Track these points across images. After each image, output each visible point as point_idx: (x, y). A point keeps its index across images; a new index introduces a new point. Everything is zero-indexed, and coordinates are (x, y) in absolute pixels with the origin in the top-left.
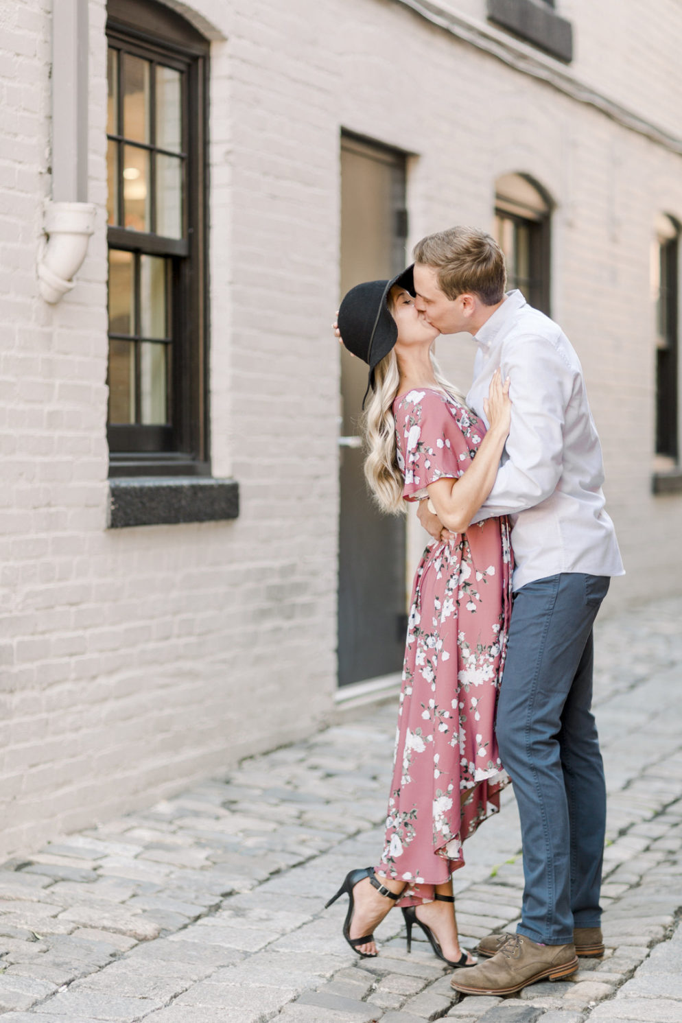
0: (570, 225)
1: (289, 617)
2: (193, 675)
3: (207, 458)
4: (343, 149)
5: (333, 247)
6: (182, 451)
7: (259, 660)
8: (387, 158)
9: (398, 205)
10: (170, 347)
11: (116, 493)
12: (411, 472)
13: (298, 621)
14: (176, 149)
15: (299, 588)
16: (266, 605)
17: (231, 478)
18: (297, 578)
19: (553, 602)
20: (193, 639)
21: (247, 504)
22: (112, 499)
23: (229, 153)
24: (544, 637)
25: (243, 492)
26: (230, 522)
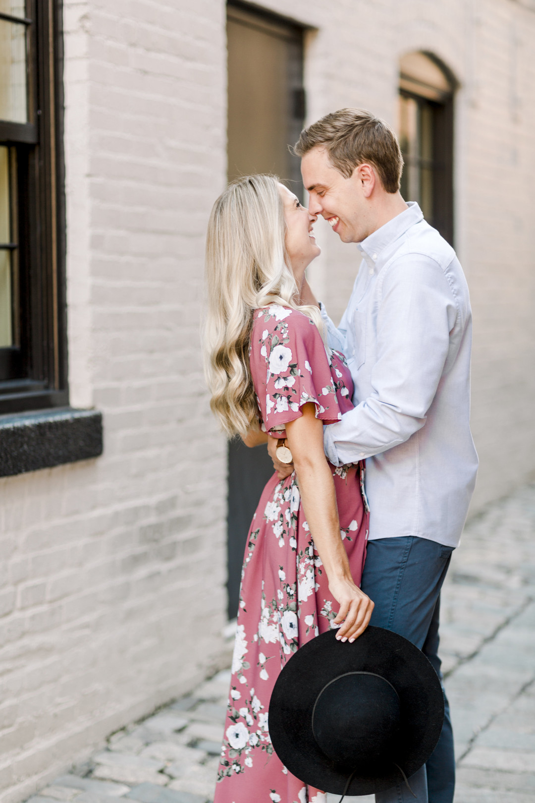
0: (473, 105)
1: (168, 558)
2: (44, 651)
3: (64, 385)
4: (229, 18)
5: (219, 131)
6: (33, 378)
7: (130, 614)
8: (283, 32)
9: (295, 84)
10: (16, 253)
12: (285, 399)
13: (180, 560)
14: (20, 14)
15: (180, 523)
16: (140, 549)
17: (93, 408)
18: (179, 512)
19: (408, 554)
20: (44, 608)
21: (111, 438)
23: (85, 17)
24: (396, 593)
25: (107, 424)
26: (91, 461)
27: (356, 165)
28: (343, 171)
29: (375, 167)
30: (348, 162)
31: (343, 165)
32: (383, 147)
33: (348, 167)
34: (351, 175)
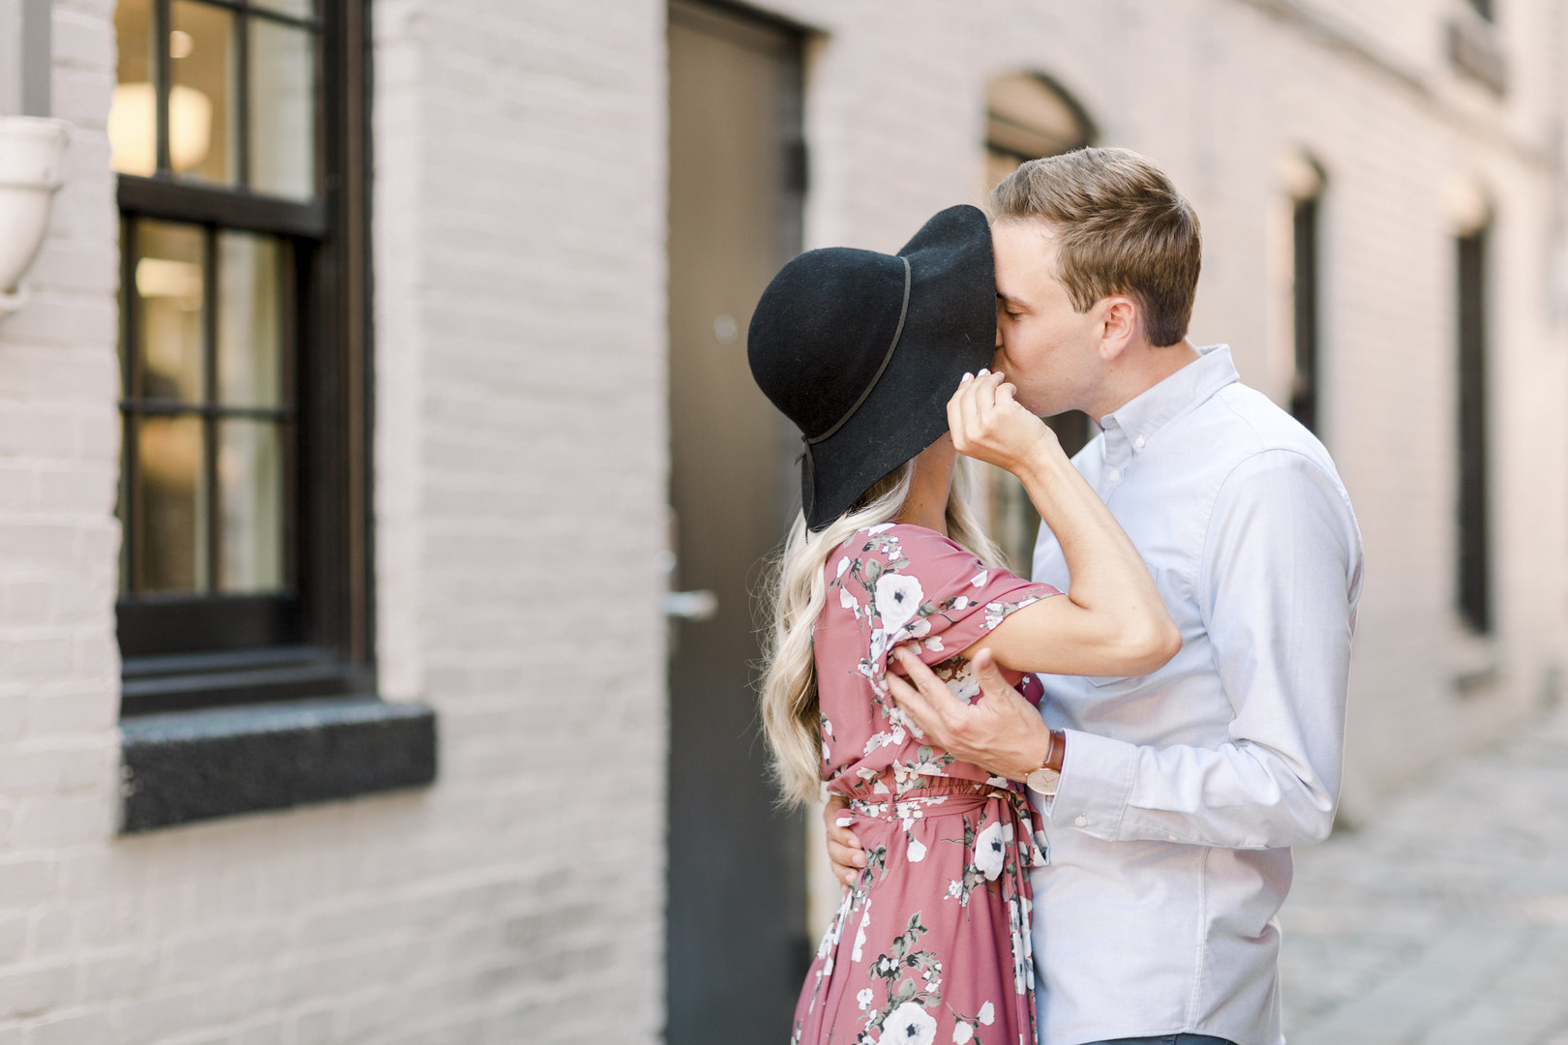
1: (555, 978)
3: (369, 658)
6: (315, 643)
9: (789, 131)
10: (289, 426)
11: (137, 759)
13: (576, 983)
14: (301, 10)
16: (504, 958)
17: (419, 700)
22: (124, 772)
23: (414, 17)
25: (447, 731)
26: (414, 793)
27: (1108, 293)
28: (1076, 295)
29: (1143, 307)
30: (1095, 279)
31: (1081, 284)
32: (1172, 273)
33: (1090, 291)
34: (1088, 308)
